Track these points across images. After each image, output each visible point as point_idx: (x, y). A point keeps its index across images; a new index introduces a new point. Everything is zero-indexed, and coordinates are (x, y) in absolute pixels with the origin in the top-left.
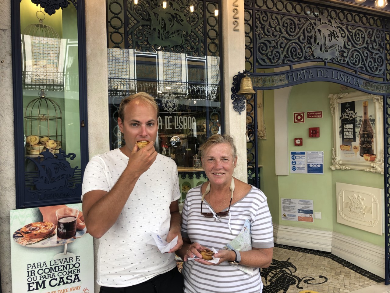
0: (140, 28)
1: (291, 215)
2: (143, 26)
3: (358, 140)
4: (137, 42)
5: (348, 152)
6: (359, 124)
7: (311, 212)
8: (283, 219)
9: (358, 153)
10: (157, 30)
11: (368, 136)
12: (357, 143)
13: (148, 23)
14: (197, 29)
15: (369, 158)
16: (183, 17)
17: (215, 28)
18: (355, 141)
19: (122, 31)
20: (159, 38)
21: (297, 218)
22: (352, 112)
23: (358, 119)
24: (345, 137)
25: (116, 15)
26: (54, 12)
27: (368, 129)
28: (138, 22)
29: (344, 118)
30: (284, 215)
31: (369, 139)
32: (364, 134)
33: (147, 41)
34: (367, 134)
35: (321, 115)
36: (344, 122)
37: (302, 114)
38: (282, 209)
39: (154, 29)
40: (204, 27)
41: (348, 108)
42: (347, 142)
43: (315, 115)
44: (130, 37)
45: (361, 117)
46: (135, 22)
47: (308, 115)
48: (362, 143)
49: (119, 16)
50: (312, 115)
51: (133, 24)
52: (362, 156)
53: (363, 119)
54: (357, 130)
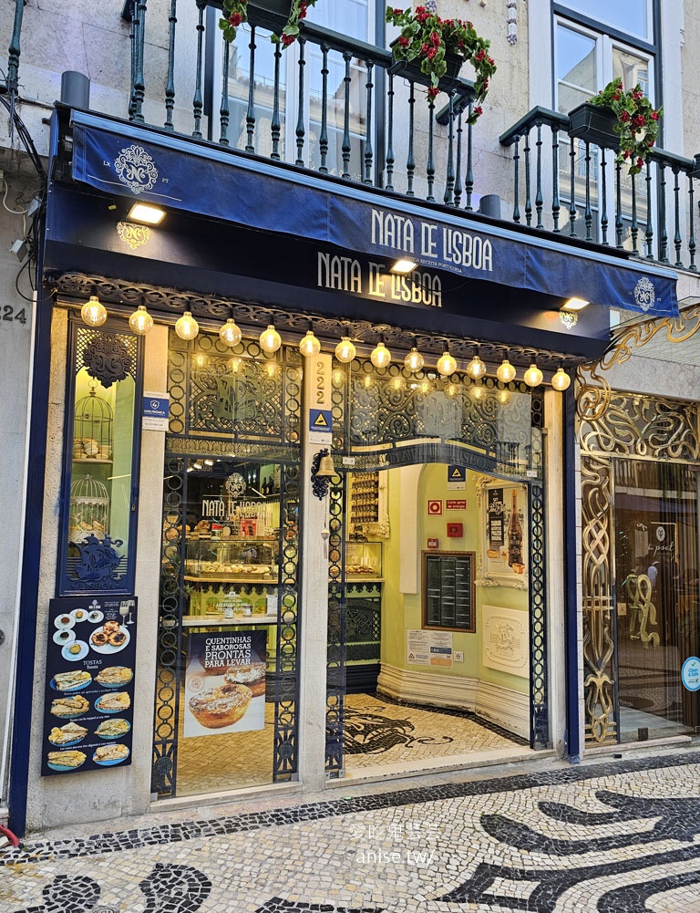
0: (205, 398)
1: (420, 657)
2: (208, 396)
3: (506, 542)
4: (200, 414)
5: (496, 560)
6: (508, 521)
7: (448, 651)
8: (411, 662)
9: (507, 561)
10: (224, 401)
11: (517, 539)
12: (505, 548)
13: (214, 392)
14: (273, 399)
15: (518, 569)
16: (256, 385)
17: (296, 398)
18: (503, 545)
19: (183, 401)
20: (226, 409)
21: (429, 660)
22: (500, 503)
23: (506, 513)
24: (493, 538)
25: (177, 385)
26: (111, 385)
27: (517, 528)
28: (203, 391)
29: (492, 510)
30: (411, 656)
31: (518, 542)
32: (513, 535)
33: (212, 413)
34: (516, 535)
35: (465, 504)
36: (493, 516)
37: (439, 503)
38: (409, 646)
39: (222, 400)
40: (282, 398)
41: (495, 497)
42: (495, 545)
43: (456, 504)
44: (192, 408)
45: (509, 511)
46: (200, 391)
47: (447, 505)
48: (511, 547)
49: (180, 384)
50: (453, 504)
51: (196, 394)
52: (511, 566)
53: (511, 513)
54: (506, 529)
